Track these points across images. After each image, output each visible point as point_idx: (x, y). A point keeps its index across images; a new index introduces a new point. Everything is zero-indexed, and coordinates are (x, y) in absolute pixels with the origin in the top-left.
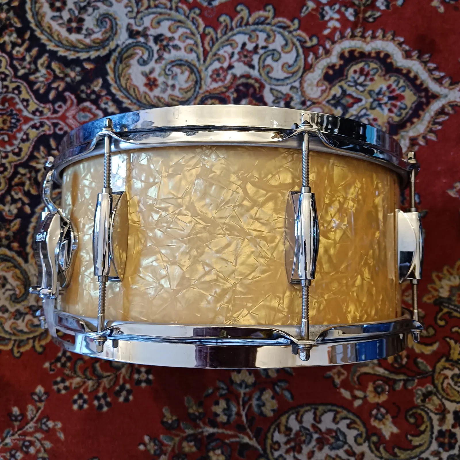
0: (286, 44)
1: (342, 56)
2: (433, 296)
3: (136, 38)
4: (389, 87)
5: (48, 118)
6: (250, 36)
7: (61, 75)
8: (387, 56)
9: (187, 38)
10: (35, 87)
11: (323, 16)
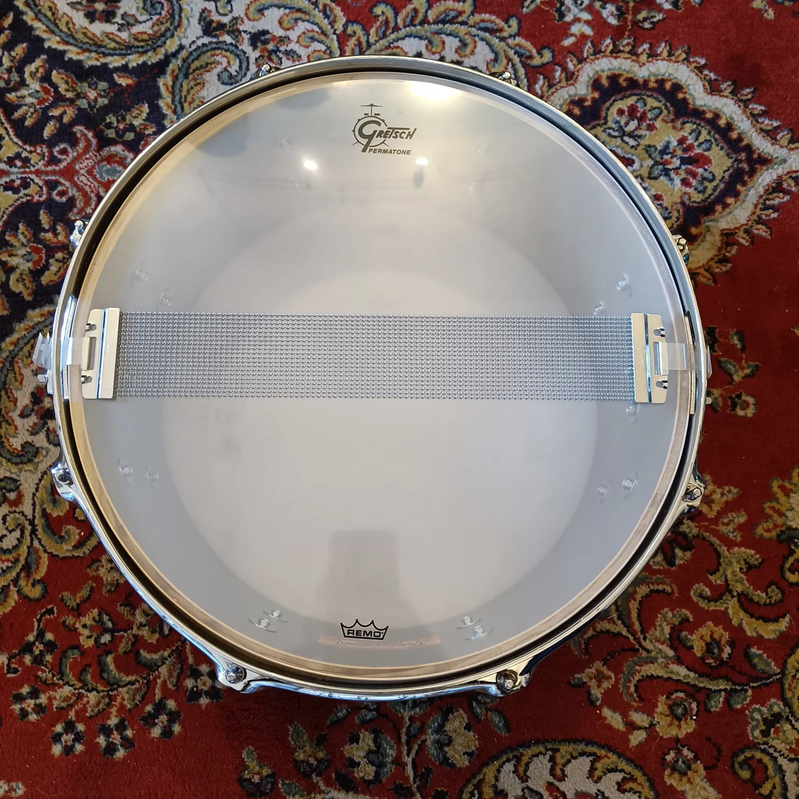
0: (496, 60)
1: (596, 84)
2: (775, 526)
3: (216, 36)
4: (681, 141)
5: (38, 173)
6: (430, 42)
7: (70, 95)
8: (677, 87)
9: (313, 39)
10: (16, 115)
11: (562, 15)
